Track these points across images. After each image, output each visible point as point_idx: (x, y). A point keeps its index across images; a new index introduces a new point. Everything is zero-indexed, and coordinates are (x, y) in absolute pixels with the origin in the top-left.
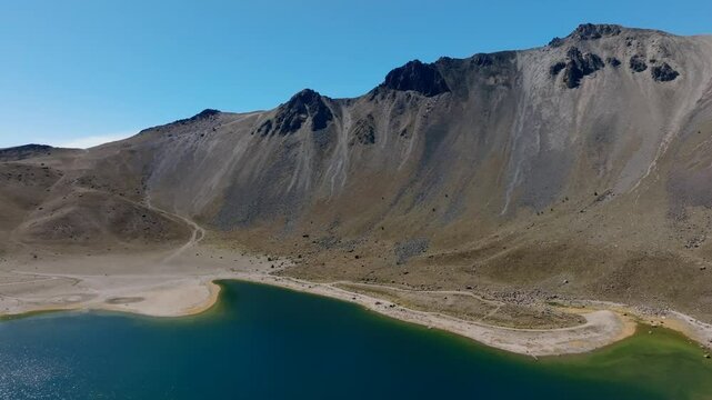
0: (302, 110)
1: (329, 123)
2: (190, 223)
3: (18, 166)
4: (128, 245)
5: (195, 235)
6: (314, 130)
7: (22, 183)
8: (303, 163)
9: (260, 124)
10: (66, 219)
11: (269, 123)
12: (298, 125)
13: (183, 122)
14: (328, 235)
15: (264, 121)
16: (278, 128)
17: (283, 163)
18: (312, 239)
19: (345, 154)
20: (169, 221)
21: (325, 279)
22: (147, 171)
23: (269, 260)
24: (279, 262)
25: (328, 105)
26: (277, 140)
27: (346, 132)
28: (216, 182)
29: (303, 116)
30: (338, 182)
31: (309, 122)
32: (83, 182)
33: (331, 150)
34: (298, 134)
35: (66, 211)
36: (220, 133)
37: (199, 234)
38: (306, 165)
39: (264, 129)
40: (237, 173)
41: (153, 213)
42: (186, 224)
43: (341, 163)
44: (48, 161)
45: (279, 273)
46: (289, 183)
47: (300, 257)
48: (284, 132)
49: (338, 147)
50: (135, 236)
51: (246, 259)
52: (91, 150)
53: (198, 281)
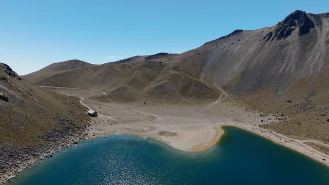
0: (292, 24)
1: (311, 30)
2: (220, 89)
3: (151, 62)
4: (186, 100)
5: (221, 96)
6: (300, 35)
7: (151, 69)
8: (291, 55)
9: (265, 34)
10: (162, 87)
11: (270, 34)
12: (289, 33)
13: (223, 38)
14: (306, 102)
15: (268, 32)
16: (276, 35)
17: (278, 56)
18: (293, 103)
19: (323, 49)
20: (209, 88)
21: (299, 136)
22: (204, 62)
23: (261, 115)
24: (267, 118)
25: (311, 18)
26: (276, 43)
27: (324, 34)
28: (237, 67)
29: (293, 27)
30: (316, 67)
31: (297, 30)
32: (174, 69)
33: (312, 46)
34: (289, 38)
35: (163, 82)
36: (242, 41)
37: (224, 96)
38: (293, 57)
39: (268, 36)
40: (249, 62)
41: (201, 84)
42: (218, 90)
43: (318, 55)
44: (163, 60)
45: (265, 127)
46: (281, 67)
47: (283, 115)
48: (279, 38)
49: (317, 45)
50: (191, 96)
51: (246, 114)
52: (182, 54)
53: (213, 126)
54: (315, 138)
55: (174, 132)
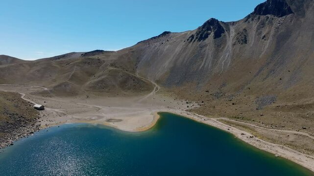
0: (209, 29)
1: (223, 35)
2: (154, 83)
3: (89, 59)
4: (125, 93)
5: (155, 89)
6: (214, 38)
7: (89, 66)
8: (208, 55)
9: (188, 37)
10: (102, 81)
11: (192, 36)
12: (206, 36)
13: (154, 38)
14: (219, 91)
15: (190, 35)
16: (197, 38)
17: (199, 55)
18: (210, 93)
19: (230, 50)
20: (144, 82)
21: (213, 116)
22: (138, 60)
23: (187, 103)
24: (192, 105)
25: (222, 25)
26: (196, 44)
27: (231, 38)
28: (167, 64)
29: (209, 32)
30: (226, 64)
31: (212, 34)
32: (112, 65)
33: (223, 48)
34: (207, 41)
35: (103, 77)
36: (170, 42)
37: (157, 89)
38: (210, 56)
39: (190, 38)
40: (176, 60)
41: (138, 79)
42: (152, 83)
43: (228, 54)
44: (100, 57)
45: (190, 111)
46: (201, 65)
47: (203, 102)
48: (199, 40)
49: (226, 47)
50: (129, 89)
51: (176, 102)
52: (118, 51)
53: (150, 113)
54: (224, 116)
55: (120, 119)
